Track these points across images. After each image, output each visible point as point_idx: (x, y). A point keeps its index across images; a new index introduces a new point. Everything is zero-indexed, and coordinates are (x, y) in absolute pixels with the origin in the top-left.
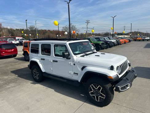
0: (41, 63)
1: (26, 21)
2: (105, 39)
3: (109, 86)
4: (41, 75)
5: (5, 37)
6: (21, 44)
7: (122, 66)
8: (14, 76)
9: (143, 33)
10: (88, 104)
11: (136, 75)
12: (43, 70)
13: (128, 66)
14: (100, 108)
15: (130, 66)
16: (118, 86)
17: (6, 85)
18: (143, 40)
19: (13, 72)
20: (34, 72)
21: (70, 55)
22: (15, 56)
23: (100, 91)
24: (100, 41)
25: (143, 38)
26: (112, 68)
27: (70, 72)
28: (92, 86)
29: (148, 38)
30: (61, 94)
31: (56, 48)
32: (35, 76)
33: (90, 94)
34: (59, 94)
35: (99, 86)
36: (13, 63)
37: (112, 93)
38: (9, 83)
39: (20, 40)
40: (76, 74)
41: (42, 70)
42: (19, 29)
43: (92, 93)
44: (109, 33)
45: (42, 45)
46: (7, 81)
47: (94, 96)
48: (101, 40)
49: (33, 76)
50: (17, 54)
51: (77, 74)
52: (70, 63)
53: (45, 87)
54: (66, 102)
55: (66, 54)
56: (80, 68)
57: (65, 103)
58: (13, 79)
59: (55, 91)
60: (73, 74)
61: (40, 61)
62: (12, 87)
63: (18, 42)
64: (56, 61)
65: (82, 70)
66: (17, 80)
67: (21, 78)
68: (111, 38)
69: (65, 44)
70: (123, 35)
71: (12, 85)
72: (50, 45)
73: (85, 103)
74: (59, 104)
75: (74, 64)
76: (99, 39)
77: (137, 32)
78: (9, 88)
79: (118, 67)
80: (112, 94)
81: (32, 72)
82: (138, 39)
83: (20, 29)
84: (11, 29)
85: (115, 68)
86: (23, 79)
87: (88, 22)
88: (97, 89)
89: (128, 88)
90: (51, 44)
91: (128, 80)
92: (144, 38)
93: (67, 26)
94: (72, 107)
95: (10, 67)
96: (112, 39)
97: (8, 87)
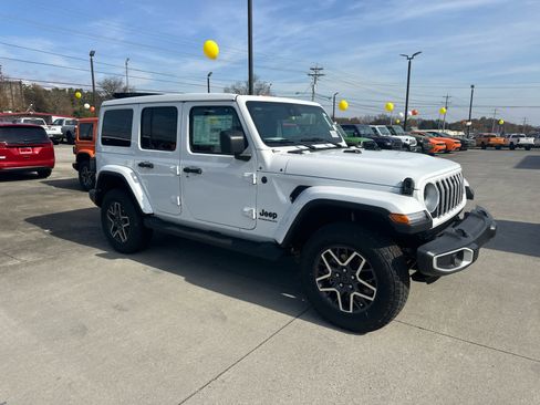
0: (139, 180)
1: (92, 54)
2: (376, 131)
3: (391, 253)
4: (136, 225)
5: (11, 115)
6: (67, 138)
7: (445, 187)
8: (36, 233)
9: (513, 126)
10: (308, 324)
11: (493, 228)
12: (146, 206)
13: (465, 195)
14: (353, 337)
15: (470, 196)
16: (429, 253)
17: (4, 258)
18: (512, 147)
19: (34, 221)
20: (112, 216)
21: (250, 143)
22: (44, 173)
23: (357, 274)
24: (359, 135)
25: (511, 139)
26: (407, 188)
27: (246, 210)
28: (328, 255)
29: (531, 141)
30: (210, 292)
31: (195, 118)
32: (115, 229)
33: (319, 286)
34: (200, 292)
35: (355, 253)
36: (35, 193)
37: (402, 280)
38: (16, 252)
39: (68, 122)
40: (270, 215)
41: (142, 206)
42: (64, 90)
43: (326, 283)
44: (389, 119)
45: (144, 110)
46: (8, 246)
47: (333, 295)
48: (362, 132)
49: (106, 230)
50: (52, 165)
51: (274, 215)
52: (247, 174)
53: (150, 270)
54: (226, 314)
55: (233, 138)
56: (284, 193)
57: (224, 319)
58: (31, 242)
59: (186, 280)
60: (258, 216)
61: (134, 173)
62: (27, 265)
63: (58, 130)
64: (197, 171)
65: (293, 201)
66: (46, 246)
67: (60, 240)
68: (397, 131)
69: (234, 104)
70: (441, 128)
71: (29, 258)
72: (175, 108)
73: (298, 320)
74: (202, 322)
75: (264, 180)
76: (357, 131)
77: (490, 120)
78: (15, 267)
79: (429, 186)
80: (401, 284)
81: (104, 214)
82: (493, 140)
83: (70, 89)
84: (36, 89)
85: (420, 186)
86: (68, 242)
87: (316, 73)
88: (345, 264)
89: (464, 263)
90: (179, 106)
91: (464, 235)
92: (515, 141)
93: (239, 84)
94: (251, 330)
95: (25, 207)
96: (403, 135)
97: (10, 263)
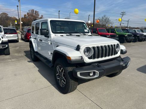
1: (59, 12)
2: (136, 31)
8: (22, 55)
21: (49, 33)
27: (48, 52)
33: (57, 77)
35: (62, 68)
41: (34, 49)
45: (36, 24)
52: (48, 42)
62: (12, 61)
67: (25, 57)
69: (47, 21)
75: (51, 44)
76: (128, 31)
78: (9, 62)
85: (82, 48)
87: (123, 14)
90: (40, 22)
91: (98, 66)
